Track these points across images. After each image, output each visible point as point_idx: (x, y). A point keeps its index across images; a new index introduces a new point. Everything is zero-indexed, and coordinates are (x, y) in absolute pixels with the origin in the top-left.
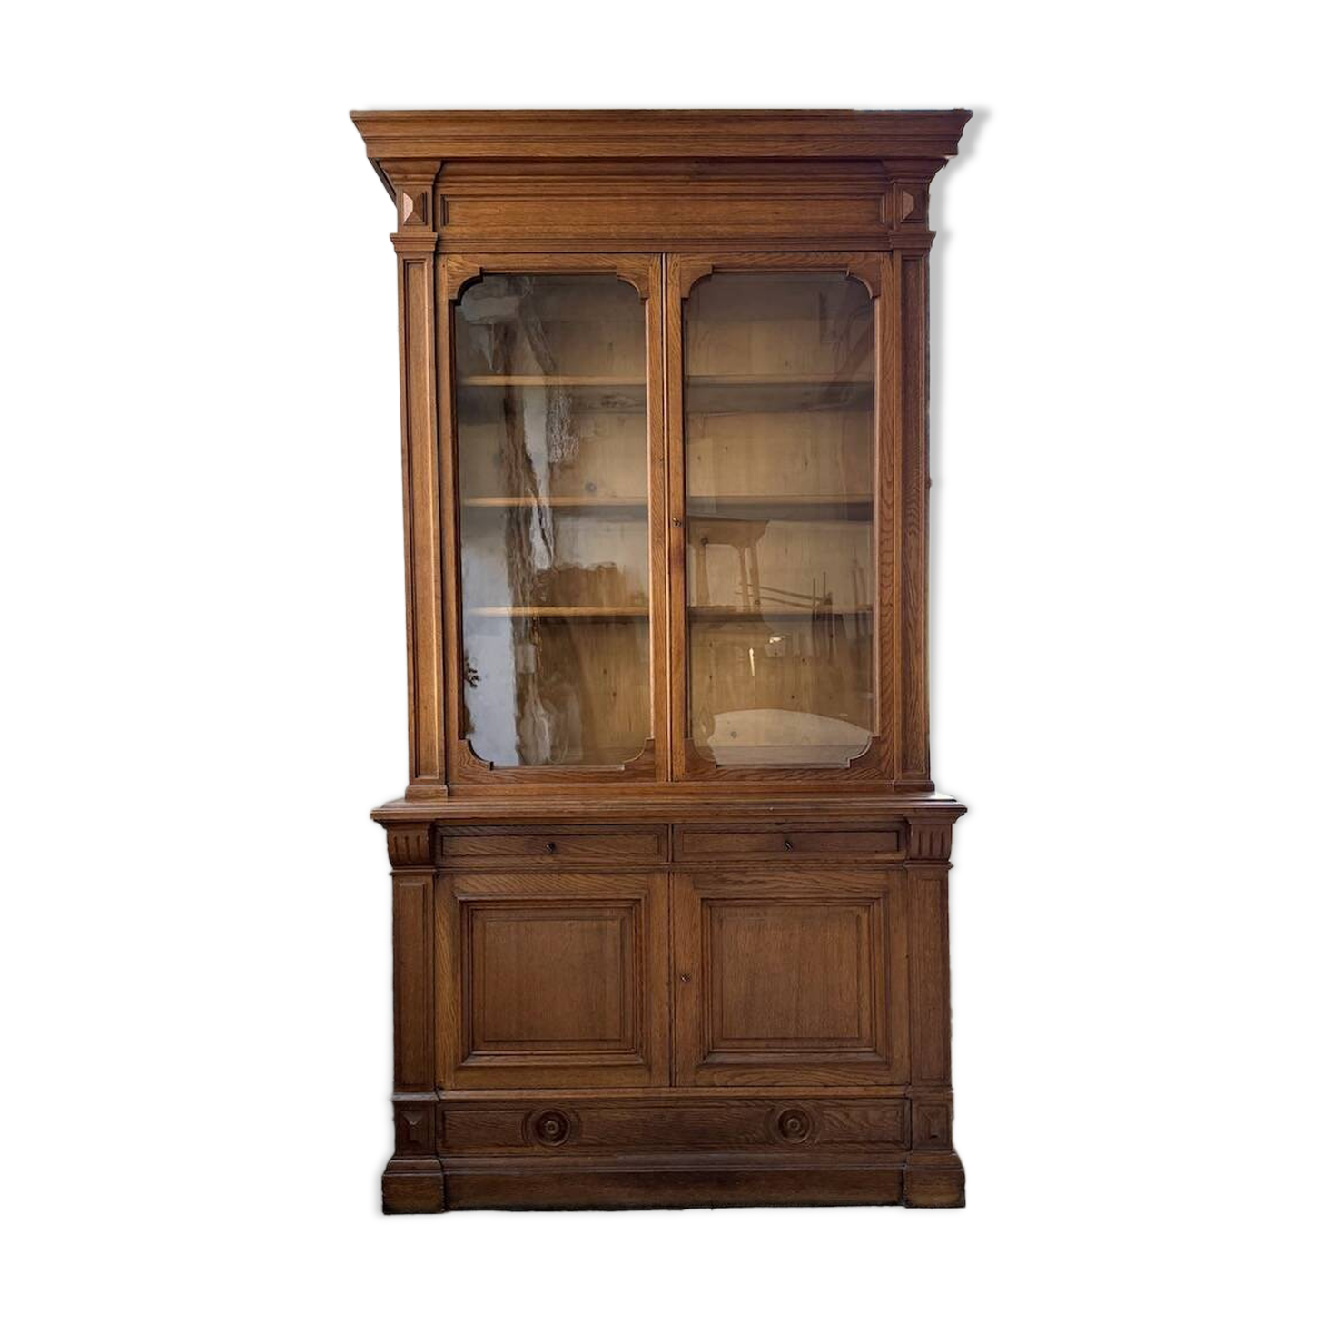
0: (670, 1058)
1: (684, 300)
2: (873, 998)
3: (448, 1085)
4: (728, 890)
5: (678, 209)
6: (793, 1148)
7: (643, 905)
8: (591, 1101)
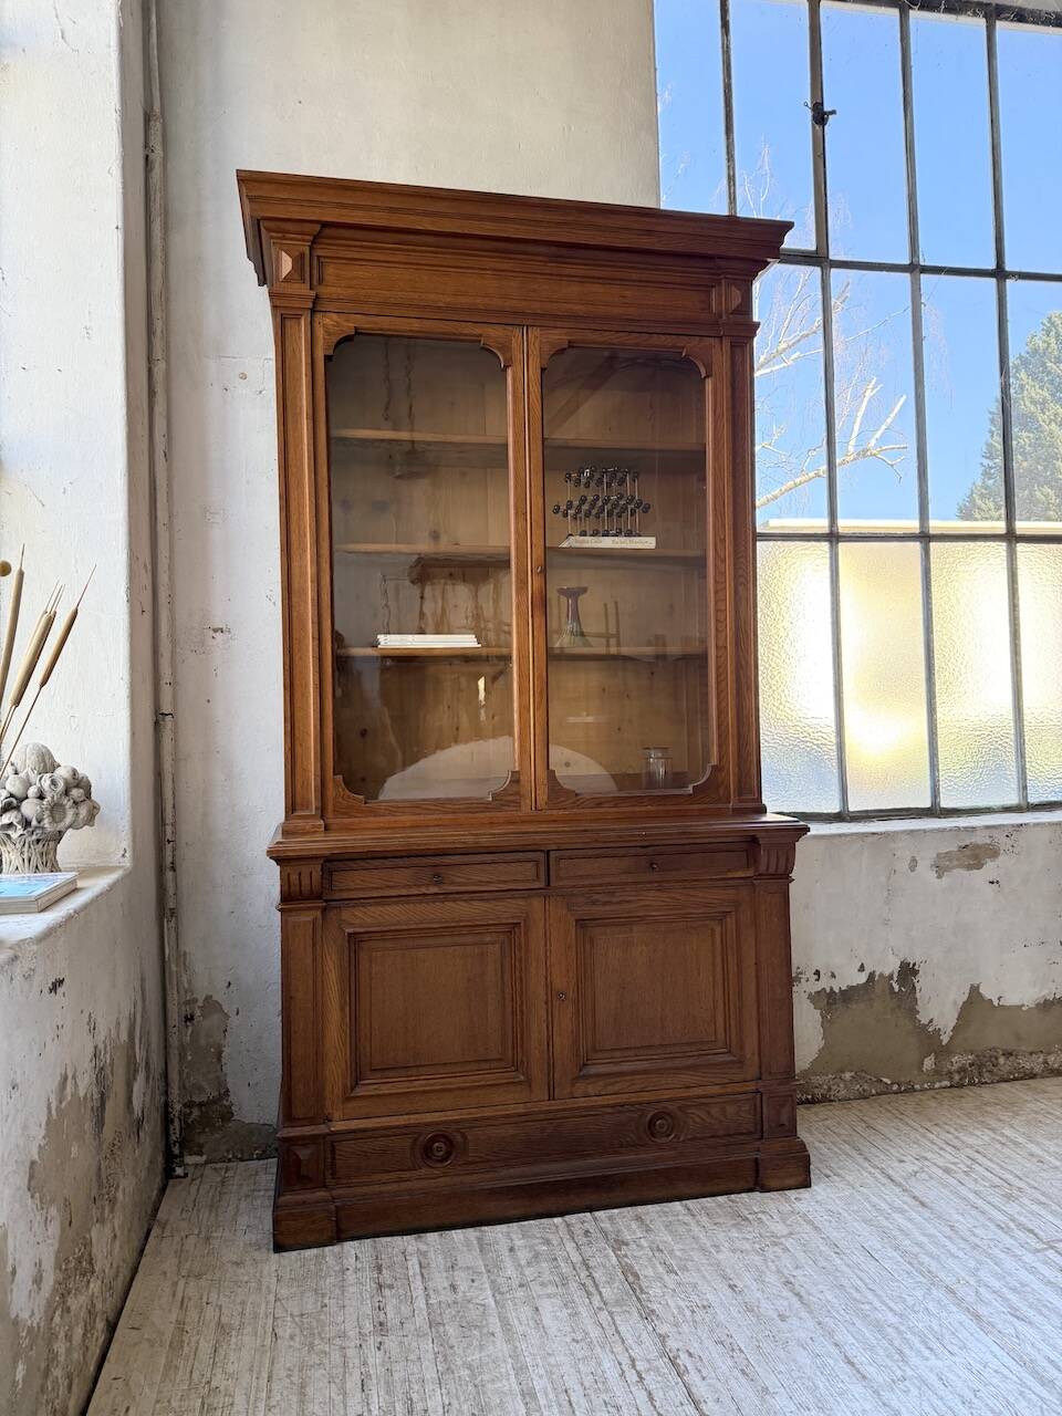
0: (549, 1074)
1: (543, 370)
2: (726, 1003)
3: (337, 1115)
4: (598, 910)
5: (536, 286)
6: (660, 1147)
7: (522, 928)
8: (476, 1120)
